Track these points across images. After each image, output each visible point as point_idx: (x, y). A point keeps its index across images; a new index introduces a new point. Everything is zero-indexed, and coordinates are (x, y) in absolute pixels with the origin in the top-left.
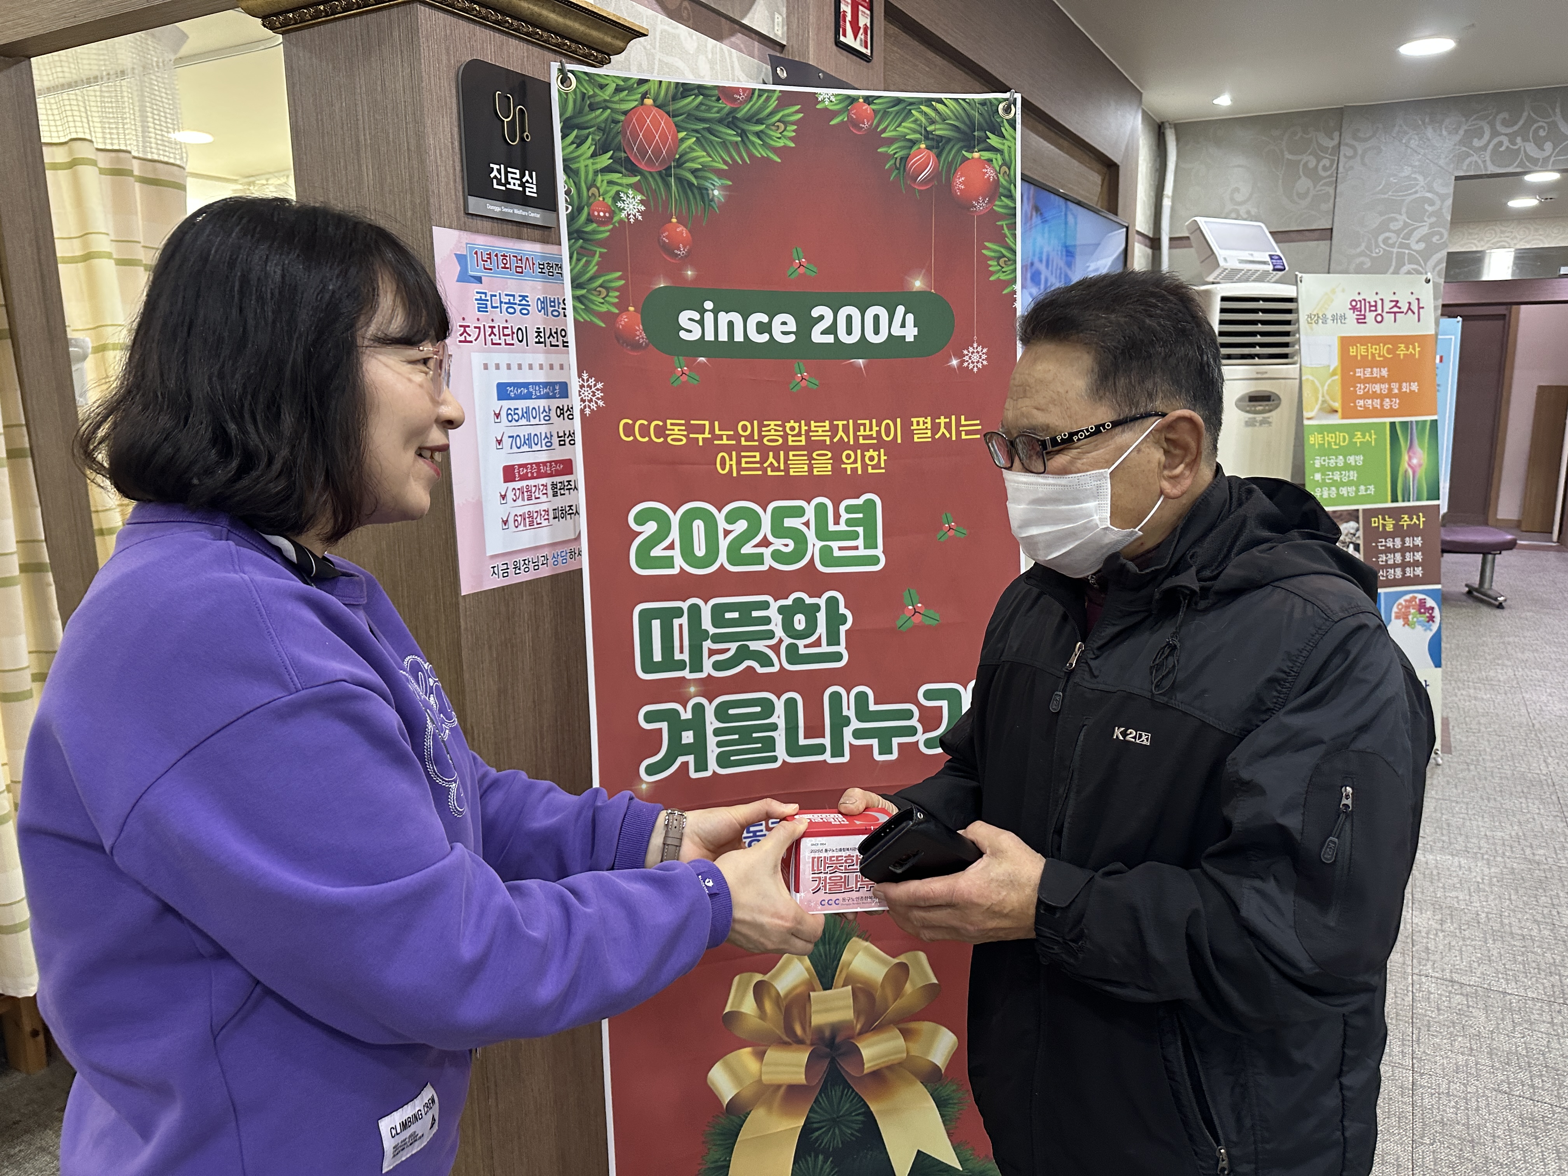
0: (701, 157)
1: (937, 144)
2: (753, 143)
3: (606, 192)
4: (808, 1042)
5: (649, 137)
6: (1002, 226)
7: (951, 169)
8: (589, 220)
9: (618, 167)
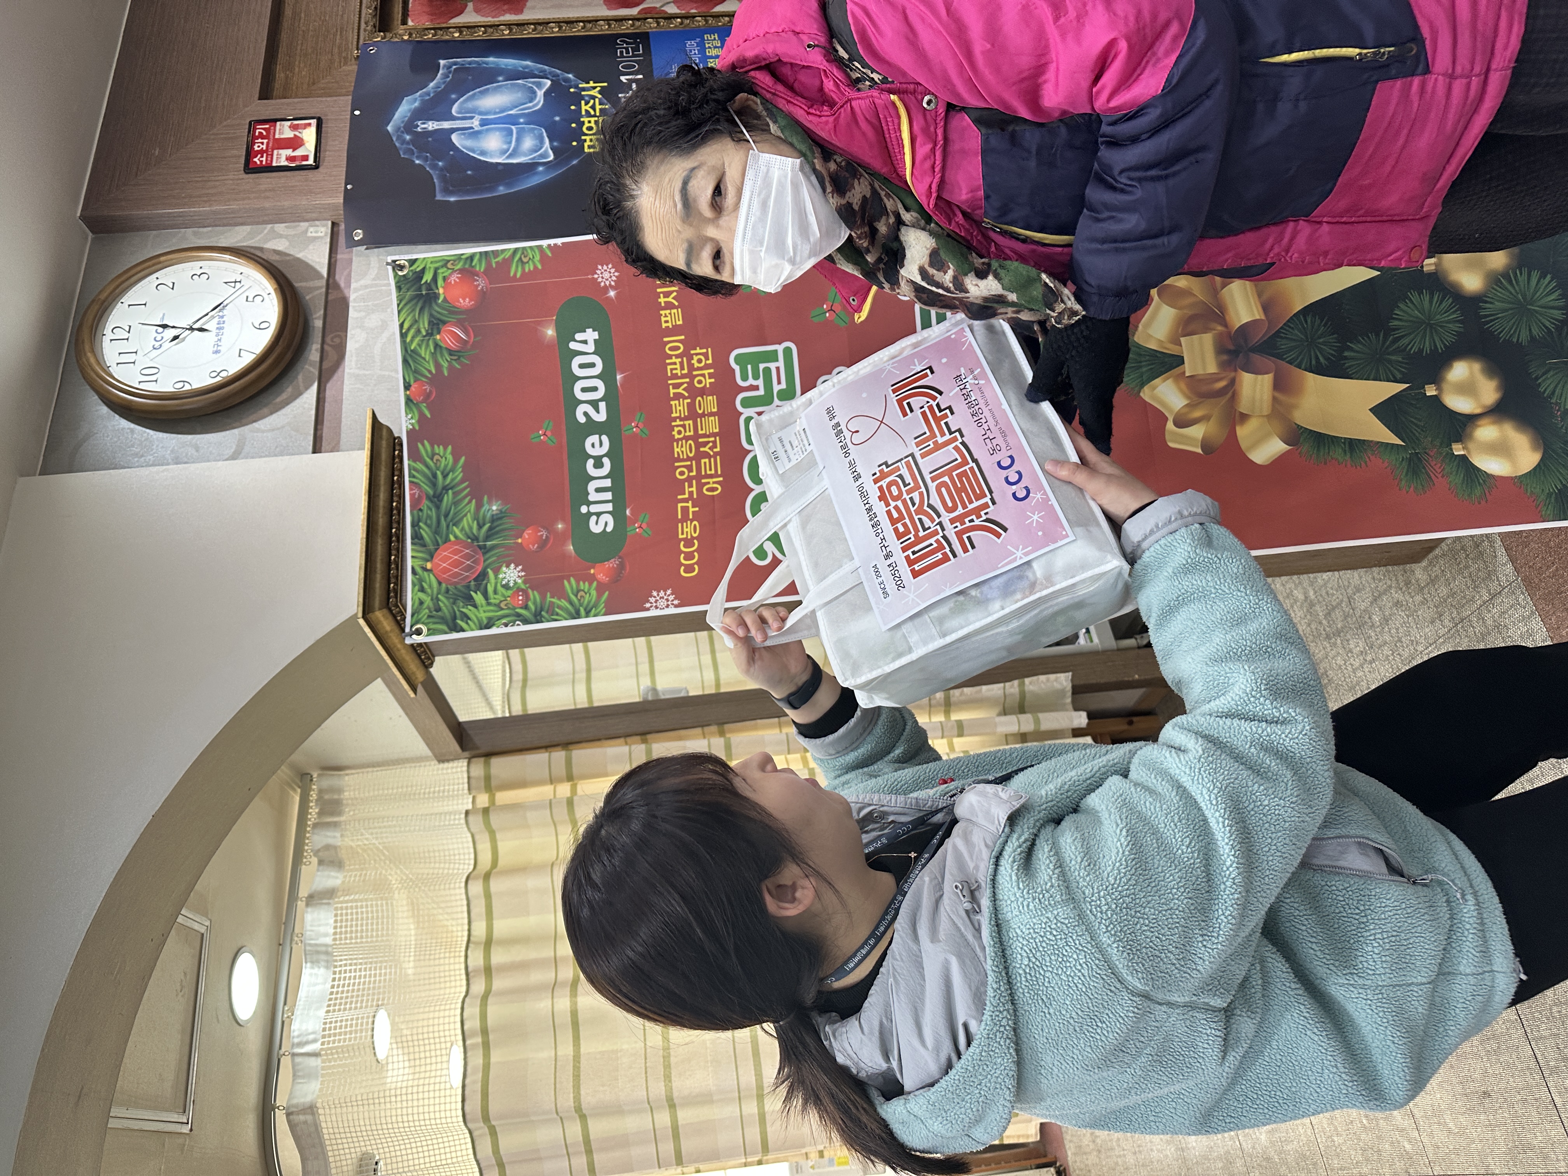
0: (468, 521)
1: (436, 325)
2: (453, 480)
3: (503, 595)
4: (1233, 374)
5: (457, 564)
6: (497, 263)
7: (454, 311)
8: (526, 607)
9: (482, 587)
